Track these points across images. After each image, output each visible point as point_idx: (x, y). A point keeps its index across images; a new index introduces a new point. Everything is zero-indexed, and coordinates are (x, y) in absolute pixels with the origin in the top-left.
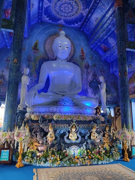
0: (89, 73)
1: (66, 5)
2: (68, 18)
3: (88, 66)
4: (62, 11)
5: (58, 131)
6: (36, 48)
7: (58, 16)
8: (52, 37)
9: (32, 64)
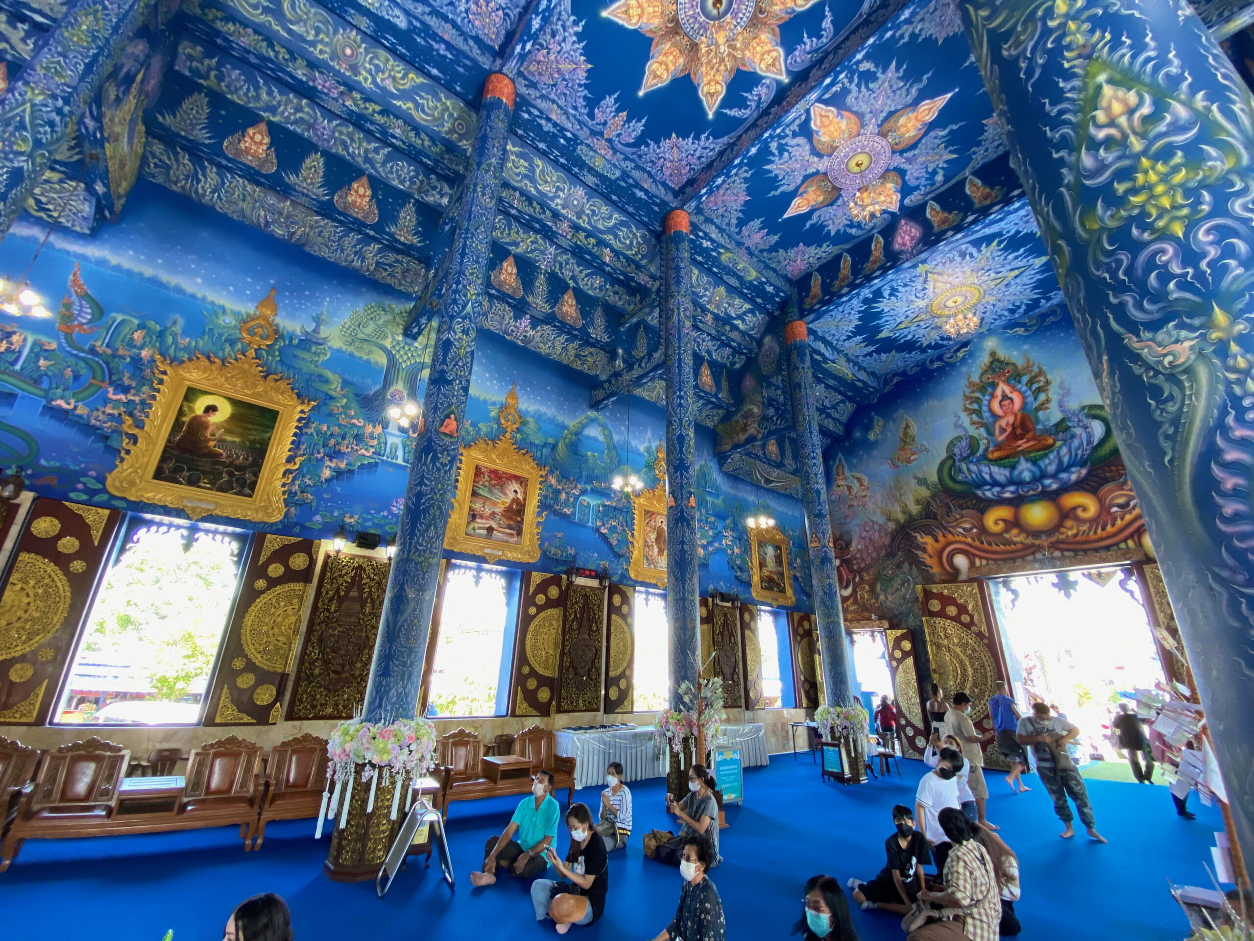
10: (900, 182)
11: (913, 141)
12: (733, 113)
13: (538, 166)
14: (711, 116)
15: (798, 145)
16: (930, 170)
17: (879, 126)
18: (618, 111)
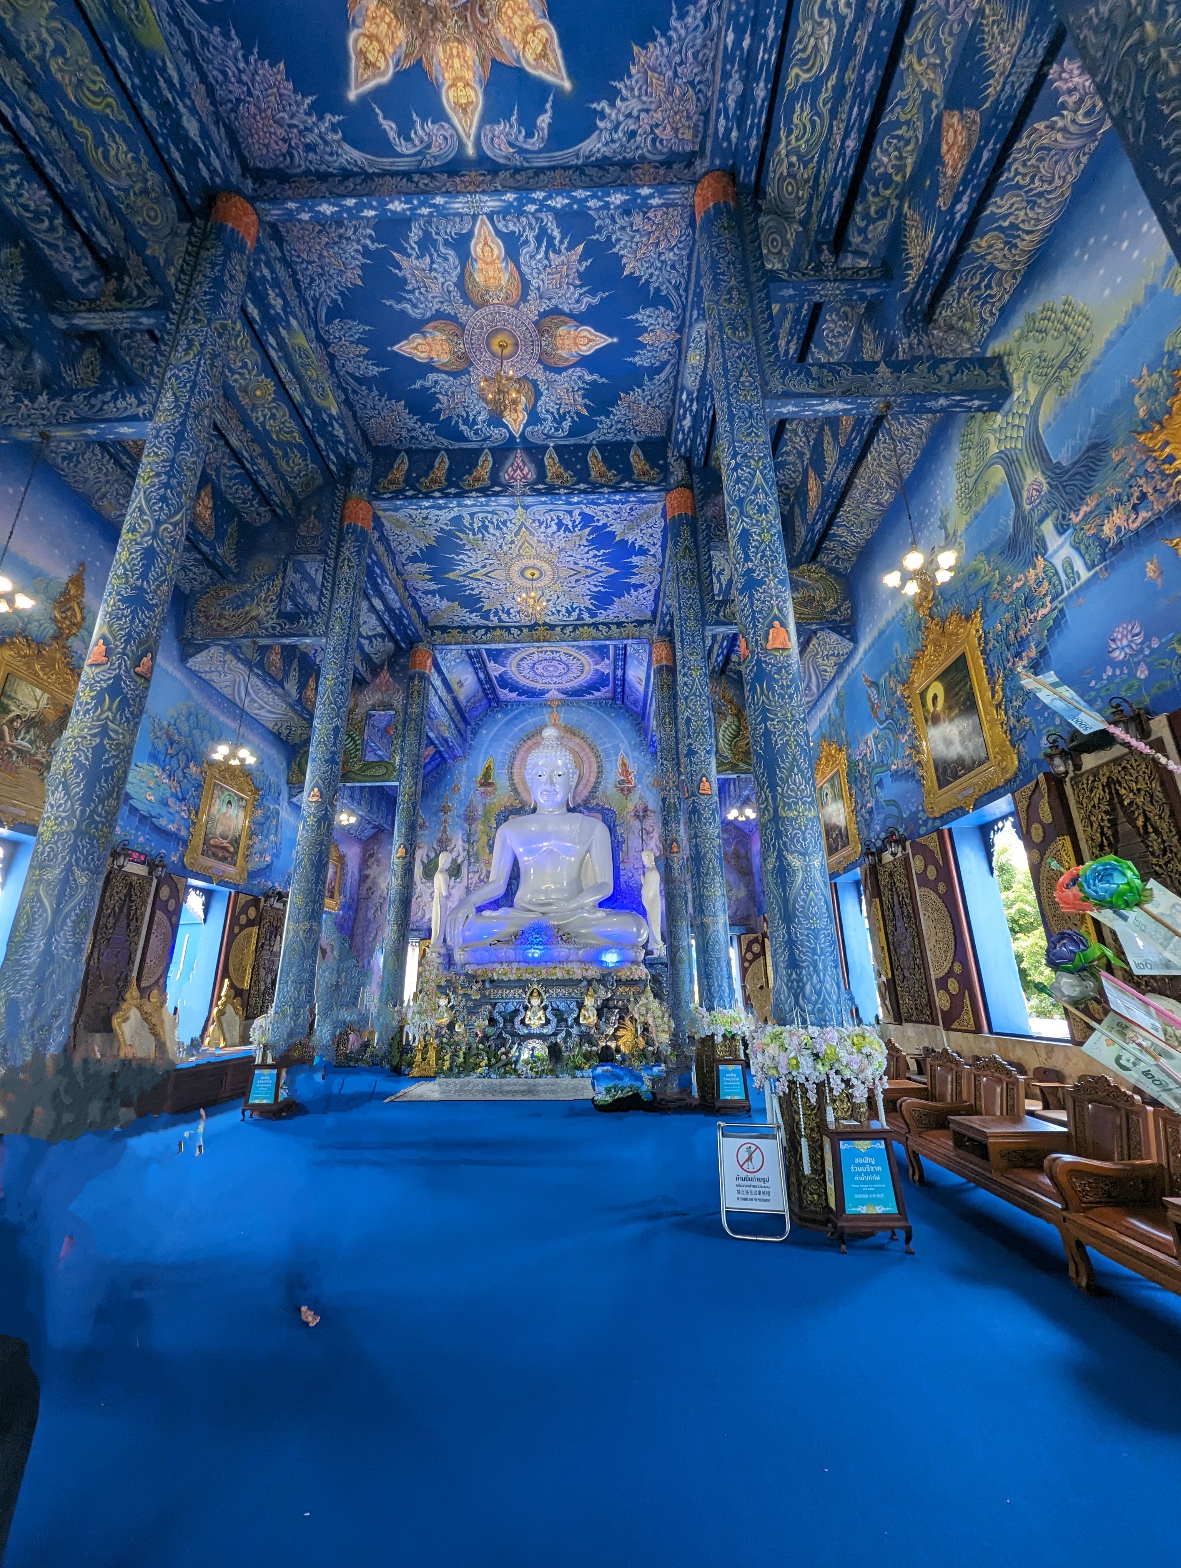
0: (648, 833)
1: (545, 663)
2: (568, 686)
3: (646, 810)
4: (541, 675)
5: (500, 1007)
6: (486, 781)
7: (539, 686)
8: (530, 742)
9: (479, 827)
13: (797, 76)
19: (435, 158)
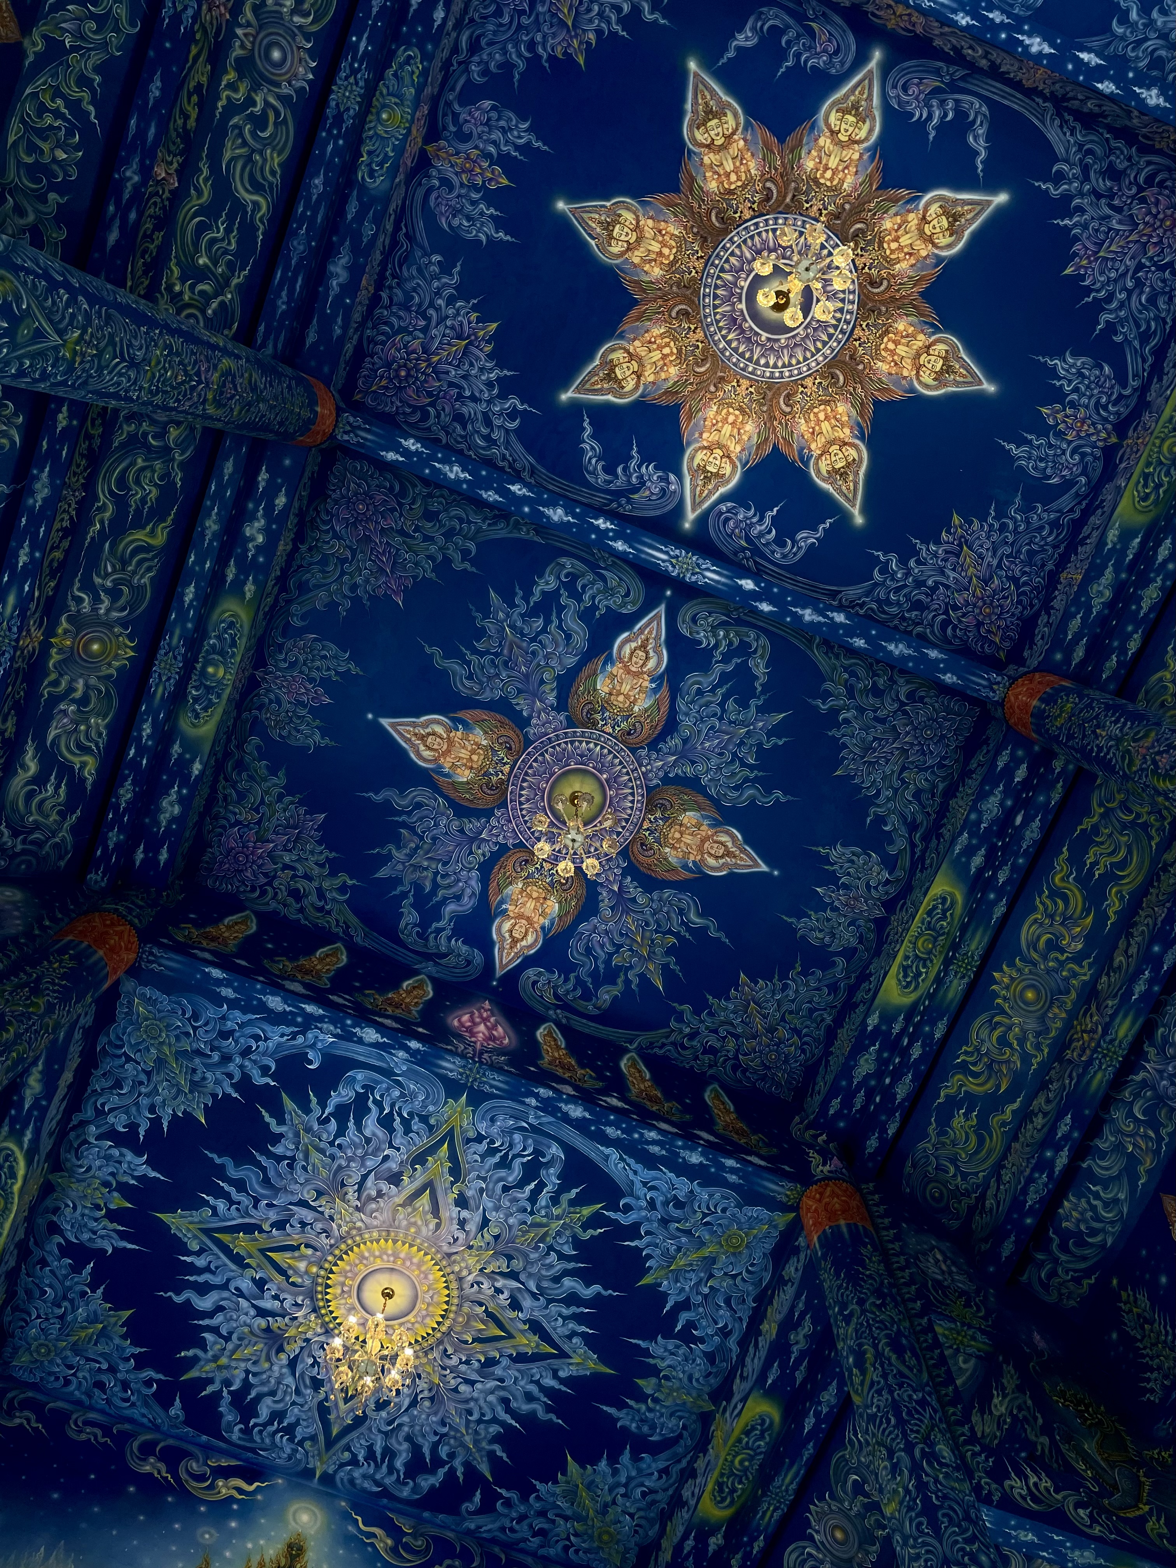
10: (569, 920)
11: (661, 873)
12: (590, 447)
14: (565, 397)
15: (568, 637)
16: (616, 961)
17: (666, 780)
18: (503, 160)
19: (937, 72)
